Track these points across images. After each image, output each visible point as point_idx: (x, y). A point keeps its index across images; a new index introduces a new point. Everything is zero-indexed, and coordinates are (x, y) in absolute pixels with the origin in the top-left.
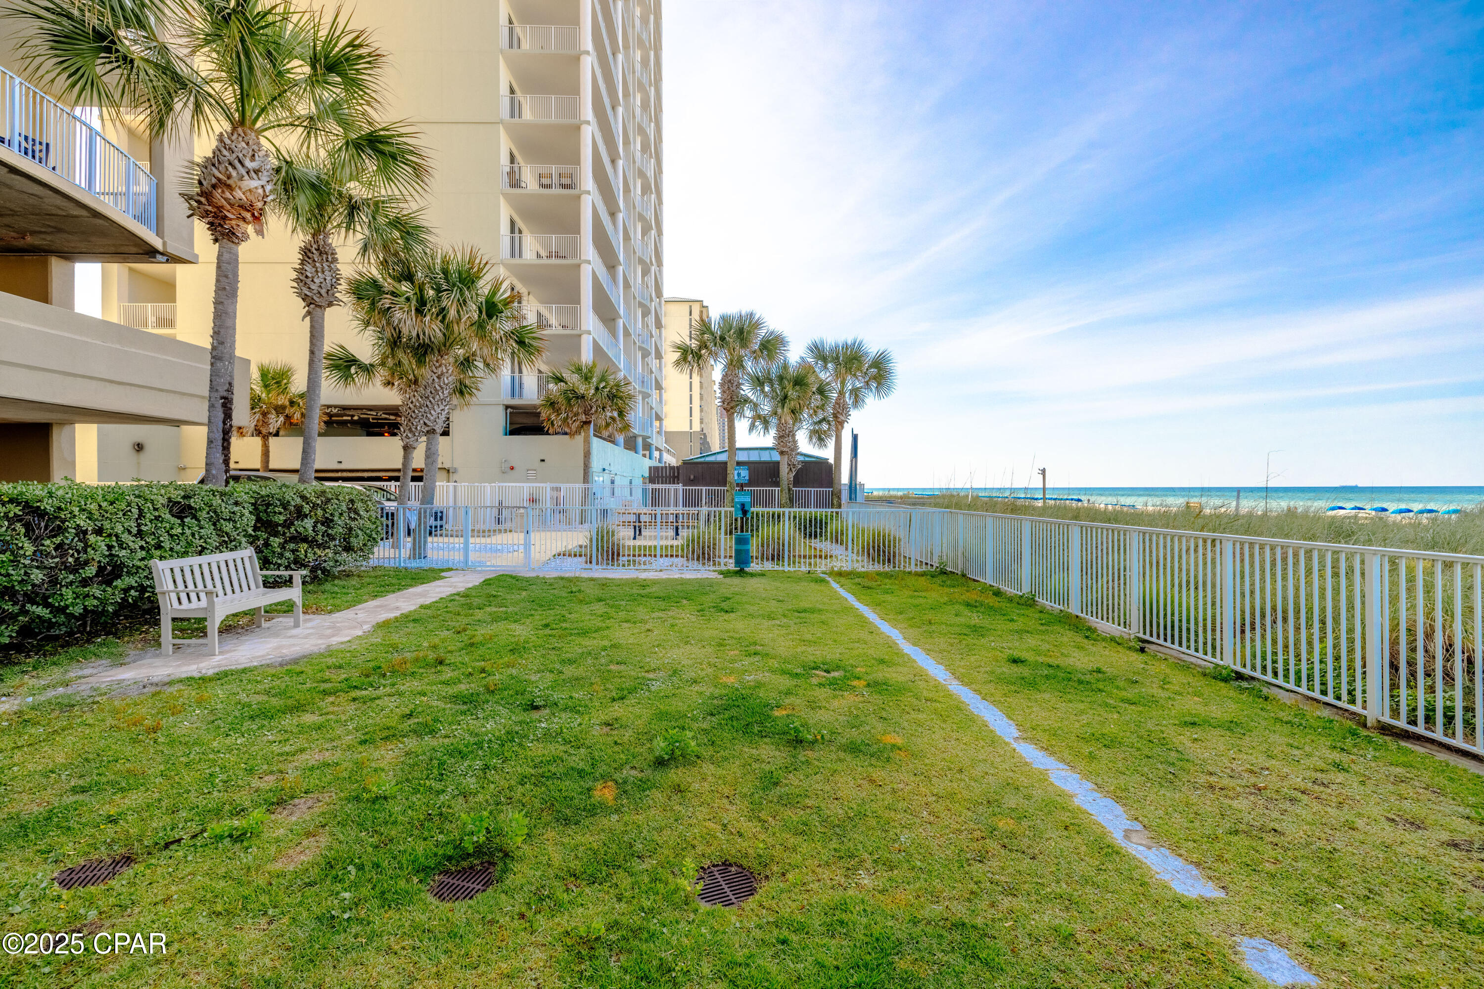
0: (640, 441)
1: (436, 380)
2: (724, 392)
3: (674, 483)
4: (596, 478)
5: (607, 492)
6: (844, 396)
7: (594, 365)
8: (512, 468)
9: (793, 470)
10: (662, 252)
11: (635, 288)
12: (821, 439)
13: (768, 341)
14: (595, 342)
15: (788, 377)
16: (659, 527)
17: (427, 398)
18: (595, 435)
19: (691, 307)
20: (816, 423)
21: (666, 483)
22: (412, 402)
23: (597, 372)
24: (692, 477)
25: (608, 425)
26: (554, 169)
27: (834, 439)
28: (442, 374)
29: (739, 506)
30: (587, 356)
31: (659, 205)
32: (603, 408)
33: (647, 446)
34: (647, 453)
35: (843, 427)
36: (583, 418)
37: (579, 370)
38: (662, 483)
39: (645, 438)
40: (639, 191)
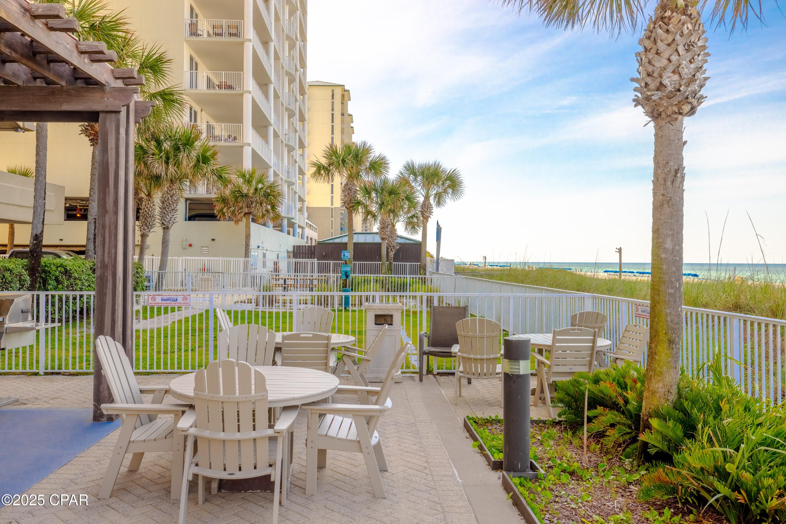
0: (285, 222)
1: (170, 198)
2: (345, 196)
3: (311, 258)
4: (253, 253)
5: (260, 264)
6: (429, 200)
7: (253, 172)
8: (190, 245)
9: (393, 250)
10: (306, 56)
11: (283, 98)
12: (413, 227)
13: (375, 163)
14: (253, 151)
15: (386, 190)
16: (299, 289)
17: (165, 208)
18: (252, 221)
19: (333, 91)
20: (409, 218)
21: (305, 258)
22: (147, 208)
23: (257, 176)
24: (324, 254)
25: (263, 216)
26: (224, 22)
27: (422, 228)
28: (174, 194)
29: (343, 273)
30: (247, 165)
31: (304, 17)
32: (261, 204)
33: (291, 225)
34: (291, 230)
35: (427, 221)
36: (246, 210)
37: (243, 176)
38: (303, 258)
39: (289, 219)
40: (287, 17)
